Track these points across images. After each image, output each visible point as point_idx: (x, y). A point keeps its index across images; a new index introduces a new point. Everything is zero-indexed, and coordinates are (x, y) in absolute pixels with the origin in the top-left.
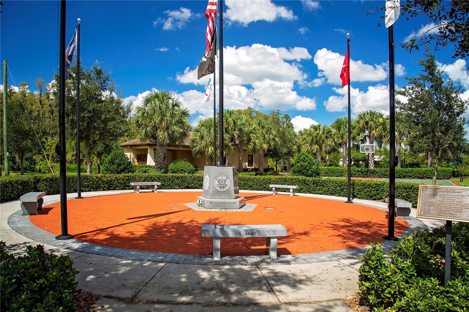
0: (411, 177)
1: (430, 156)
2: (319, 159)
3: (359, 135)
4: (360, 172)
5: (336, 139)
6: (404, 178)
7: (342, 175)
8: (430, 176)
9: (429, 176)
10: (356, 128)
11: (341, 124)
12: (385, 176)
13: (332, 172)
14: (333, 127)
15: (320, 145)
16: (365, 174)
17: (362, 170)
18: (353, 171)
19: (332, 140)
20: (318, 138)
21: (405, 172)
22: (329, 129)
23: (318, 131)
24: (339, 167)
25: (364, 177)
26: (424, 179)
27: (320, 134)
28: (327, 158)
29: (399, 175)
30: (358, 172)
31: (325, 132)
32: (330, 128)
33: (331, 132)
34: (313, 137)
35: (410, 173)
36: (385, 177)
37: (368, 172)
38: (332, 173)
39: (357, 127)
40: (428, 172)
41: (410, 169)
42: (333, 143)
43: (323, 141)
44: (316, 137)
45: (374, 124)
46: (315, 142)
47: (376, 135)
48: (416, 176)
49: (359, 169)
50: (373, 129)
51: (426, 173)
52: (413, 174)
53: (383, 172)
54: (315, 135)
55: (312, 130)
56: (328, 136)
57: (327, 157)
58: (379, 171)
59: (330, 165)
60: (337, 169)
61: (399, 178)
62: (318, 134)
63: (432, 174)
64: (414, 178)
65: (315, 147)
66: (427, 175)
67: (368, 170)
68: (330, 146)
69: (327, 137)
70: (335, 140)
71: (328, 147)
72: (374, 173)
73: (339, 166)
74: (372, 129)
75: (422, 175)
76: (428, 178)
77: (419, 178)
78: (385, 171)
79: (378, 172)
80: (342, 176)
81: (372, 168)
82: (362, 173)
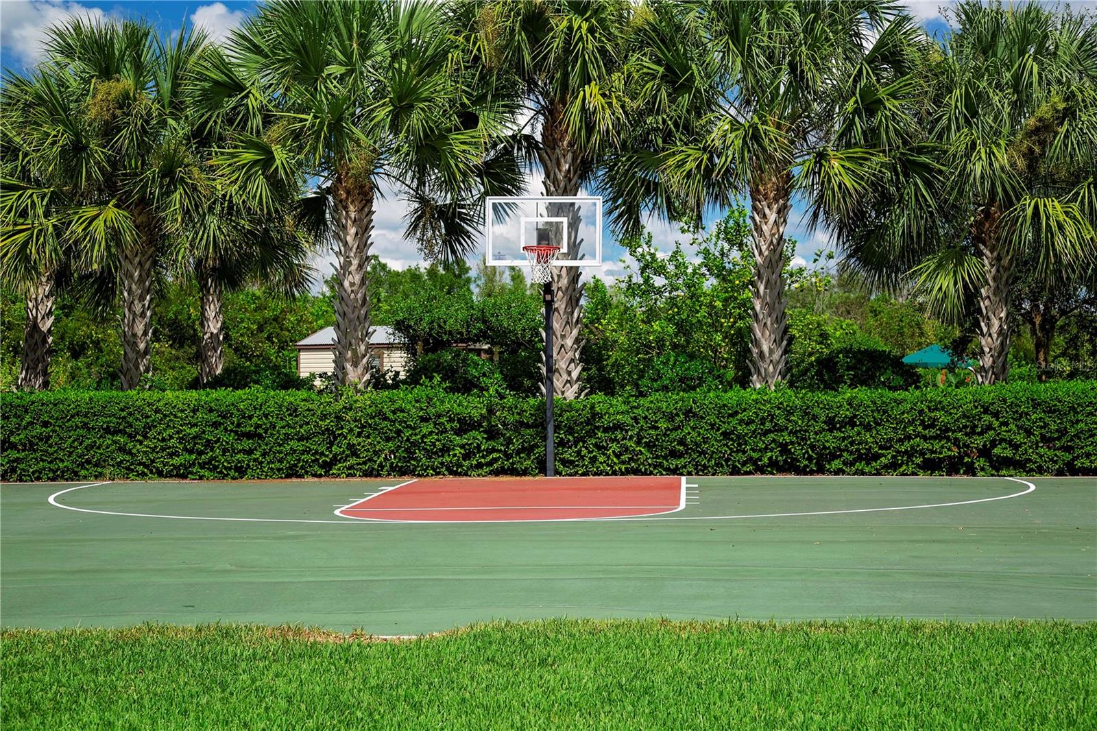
0: (871, 457)
1: (997, 291)
2: (139, 328)
3: (470, 121)
4: (475, 426)
5: (280, 155)
6: (821, 470)
7: (335, 461)
8: (1016, 447)
9: (1008, 453)
10: (448, 68)
11: (324, 25)
12: (674, 454)
13: (249, 436)
14: (256, 49)
15: (144, 202)
16: (517, 444)
17: (491, 411)
18: (424, 419)
19: (248, 156)
20: (124, 138)
21: (831, 424)
22: (222, 65)
23: (126, 81)
24: (303, 394)
25: (512, 471)
26: (971, 471)
27: (139, 108)
28: (214, 327)
29: (784, 448)
30: (459, 432)
31: (191, 90)
32: (233, 55)
33: (241, 88)
34: (77, 135)
35: (868, 428)
36: (673, 463)
37: (540, 425)
38: (247, 444)
39: (455, 55)
40: (996, 415)
41: (863, 394)
42: (260, 185)
43: (168, 172)
44: (109, 130)
45: (591, 30)
46: (96, 173)
47: (605, 121)
48: (910, 454)
49: (473, 406)
50: (586, 79)
51: (990, 427)
52: (886, 432)
53: (663, 425)
54: (93, 111)
55: (74, 70)
56: (216, 123)
57: (211, 312)
58: (627, 419)
59: (234, 379)
60: (293, 411)
61: (783, 469)
62: (125, 101)
63: (1029, 433)
64: (893, 466)
65: (99, 224)
66: (994, 444)
67: (541, 408)
68: (230, 210)
69: (201, 138)
70: (270, 158)
71: (213, 222)
72: (592, 434)
73: (306, 384)
74: (574, 80)
75: (956, 442)
76: (1000, 466)
77: (931, 466)
78: (671, 417)
79: (618, 427)
80: (327, 466)
81: (571, 393)
82: (492, 434)
